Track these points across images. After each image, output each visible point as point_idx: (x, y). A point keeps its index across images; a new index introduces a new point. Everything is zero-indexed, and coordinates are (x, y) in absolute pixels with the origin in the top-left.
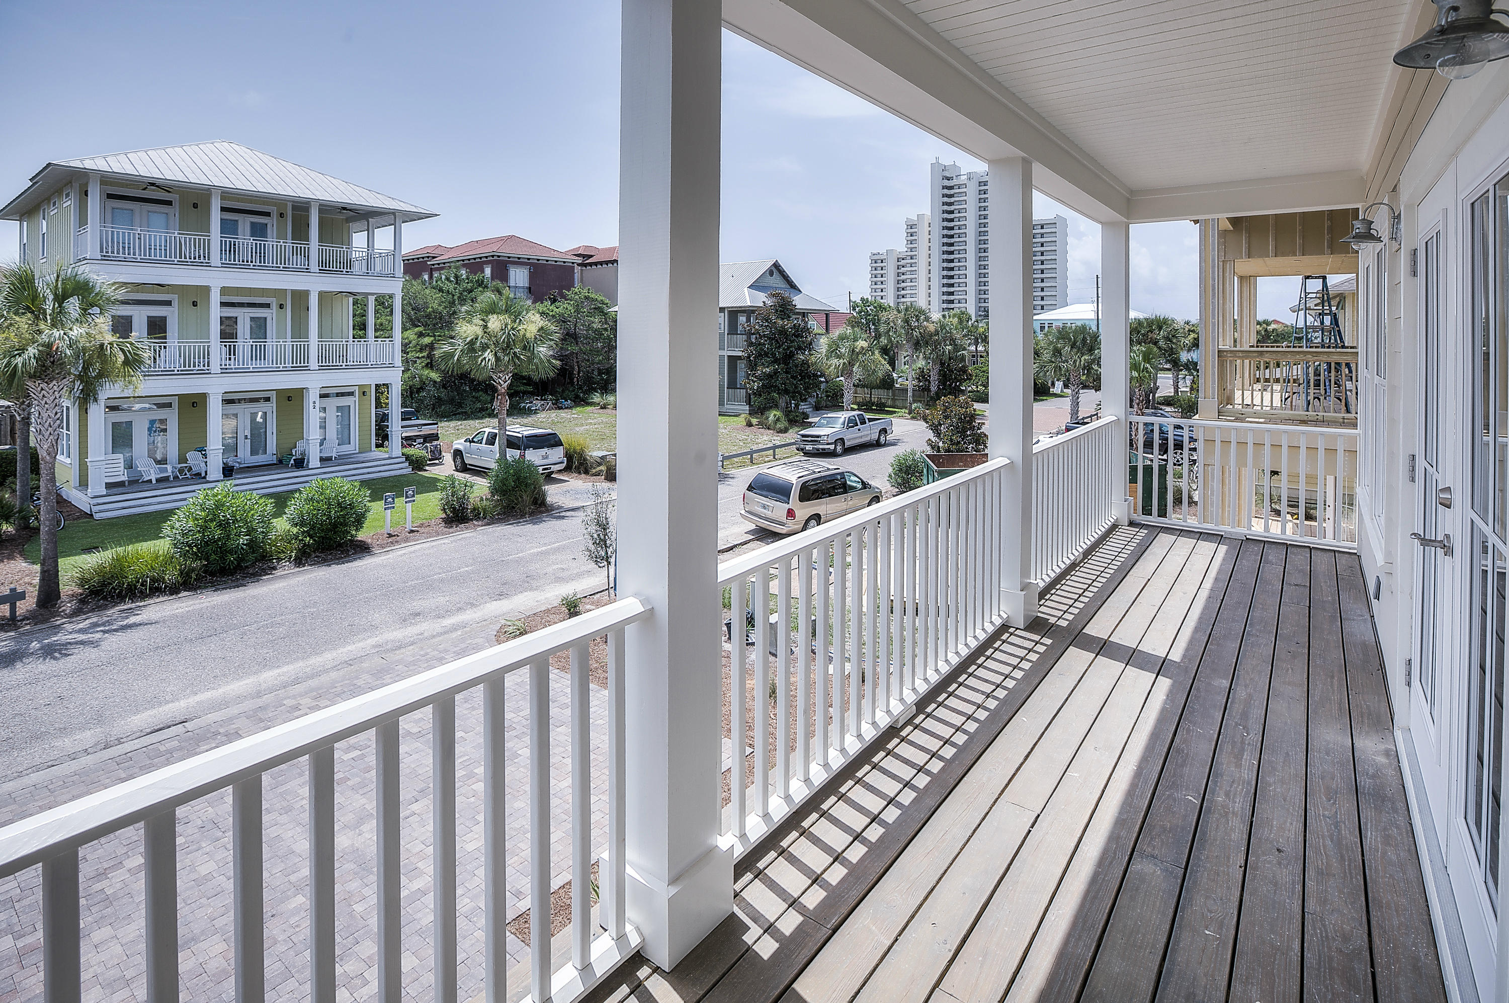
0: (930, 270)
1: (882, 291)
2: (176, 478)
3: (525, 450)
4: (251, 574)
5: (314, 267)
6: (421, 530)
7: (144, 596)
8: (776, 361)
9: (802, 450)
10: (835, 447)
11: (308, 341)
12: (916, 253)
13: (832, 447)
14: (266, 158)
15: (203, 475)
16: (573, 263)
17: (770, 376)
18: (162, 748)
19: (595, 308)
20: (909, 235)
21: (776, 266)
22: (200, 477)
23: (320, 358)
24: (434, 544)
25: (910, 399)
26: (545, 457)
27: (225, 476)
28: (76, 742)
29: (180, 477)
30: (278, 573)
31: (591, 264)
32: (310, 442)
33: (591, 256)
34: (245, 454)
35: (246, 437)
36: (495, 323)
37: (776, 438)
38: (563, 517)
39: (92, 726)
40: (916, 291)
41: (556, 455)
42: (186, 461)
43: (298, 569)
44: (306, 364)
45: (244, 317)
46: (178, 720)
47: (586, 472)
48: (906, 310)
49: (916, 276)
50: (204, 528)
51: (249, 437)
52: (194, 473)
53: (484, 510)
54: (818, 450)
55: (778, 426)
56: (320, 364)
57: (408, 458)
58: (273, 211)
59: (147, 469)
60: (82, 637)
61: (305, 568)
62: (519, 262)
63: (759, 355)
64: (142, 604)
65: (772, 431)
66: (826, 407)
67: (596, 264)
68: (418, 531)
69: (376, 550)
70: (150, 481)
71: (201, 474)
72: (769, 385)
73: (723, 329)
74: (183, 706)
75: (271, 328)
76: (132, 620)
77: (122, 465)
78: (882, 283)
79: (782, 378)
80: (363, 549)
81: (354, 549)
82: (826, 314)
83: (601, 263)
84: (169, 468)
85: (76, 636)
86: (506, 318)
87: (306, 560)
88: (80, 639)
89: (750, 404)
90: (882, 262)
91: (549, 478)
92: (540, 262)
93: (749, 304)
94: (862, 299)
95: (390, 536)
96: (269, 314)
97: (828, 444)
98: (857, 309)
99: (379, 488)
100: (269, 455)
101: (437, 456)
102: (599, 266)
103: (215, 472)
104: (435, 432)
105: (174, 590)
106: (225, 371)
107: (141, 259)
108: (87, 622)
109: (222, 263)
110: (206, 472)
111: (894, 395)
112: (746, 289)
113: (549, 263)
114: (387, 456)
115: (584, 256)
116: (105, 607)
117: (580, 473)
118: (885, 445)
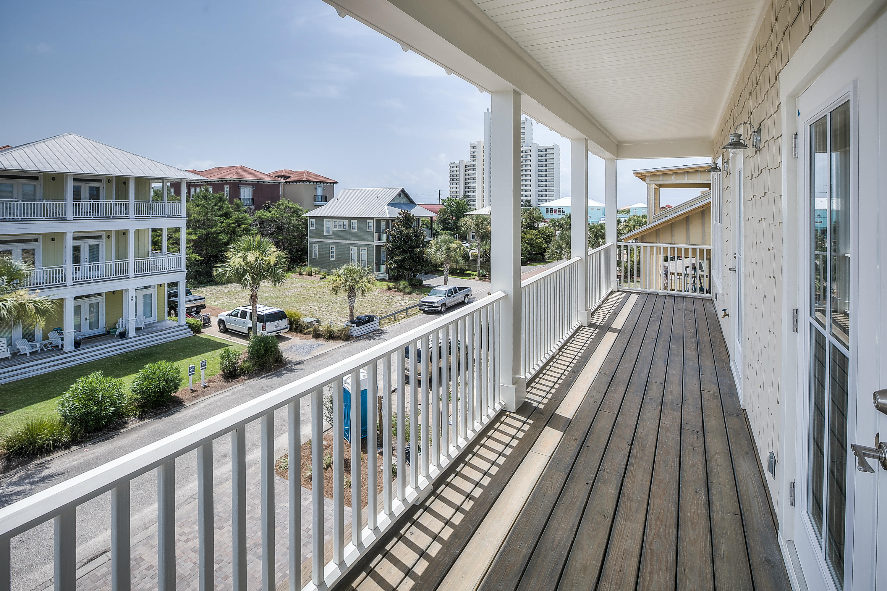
0: (484, 173)
1: (456, 184)
2: (42, 350)
3: (266, 323)
4: (113, 429)
5: (132, 215)
6: (211, 385)
7: (49, 452)
8: (404, 252)
9: (423, 310)
10: (441, 308)
11: (128, 261)
12: (476, 163)
13: (439, 309)
14: (98, 145)
15: (60, 347)
16: (279, 183)
17: (401, 261)
18: (99, 574)
19: (293, 212)
20: (472, 152)
21: (403, 191)
22: (58, 349)
23: (136, 271)
24: (221, 396)
25: (478, 268)
26: (278, 326)
27: (76, 347)
28: (42, 575)
29: (45, 350)
30: (130, 426)
31: (289, 182)
32: (129, 321)
33: (290, 177)
34: (86, 331)
35: (86, 319)
36: (251, 257)
37: (405, 298)
38: (293, 370)
39: (49, 561)
40: (476, 185)
41: (284, 323)
42: (47, 338)
43: (141, 423)
44: (127, 275)
45: (85, 246)
46: (101, 552)
47: (301, 332)
48: (477, 218)
49: (476, 176)
50: (85, 405)
51: (88, 319)
52: (53, 346)
53: (247, 369)
54: (432, 310)
55: (407, 290)
56: (136, 274)
57: (190, 326)
58: (103, 179)
59: (23, 347)
60: (18, 489)
61: (146, 421)
62: (246, 183)
63: (395, 248)
64: (48, 458)
65: (403, 293)
66: (431, 272)
67: (293, 182)
68: (209, 386)
69: (187, 404)
70: (26, 354)
71: (58, 346)
72: (400, 266)
73: (372, 229)
74: (101, 540)
75: (102, 253)
76: (46, 472)
77: (6, 345)
78: (456, 179)
79: (407, 262)
80: (178, 404)
81: (173, 404)
82: (431, 218)
83: (296, 182)
84: (38, 345)
85: (12, 489)
86: (257, 253)
87: (145, 415)
88: (17, 490)
89: (388, 273)
90: (456, 168)
91: (280, 338)
92: (259, 183)
93: (388, 216)
94: (448, 198)
95: (193, 391)
96: (101, 242)
97: (437, 307)
98: (445, 204)
99: (176, 350)
100: (101, 328)
101: (207, 321)
102: (295, 183)
103: (69, 346)
104: (203, 303)
105: (67, 446)
106: (76, 283)
107: (21, 219)
108: (17, 476)
109: (74, 218)
110: (62, 345)
111: (469, 263)
112: (386, 206)
113: (265, 183)
114: (177, 324)
115: (285, 177)
116: (27, 463)
117: (297, 332)
118: (469, 303)
